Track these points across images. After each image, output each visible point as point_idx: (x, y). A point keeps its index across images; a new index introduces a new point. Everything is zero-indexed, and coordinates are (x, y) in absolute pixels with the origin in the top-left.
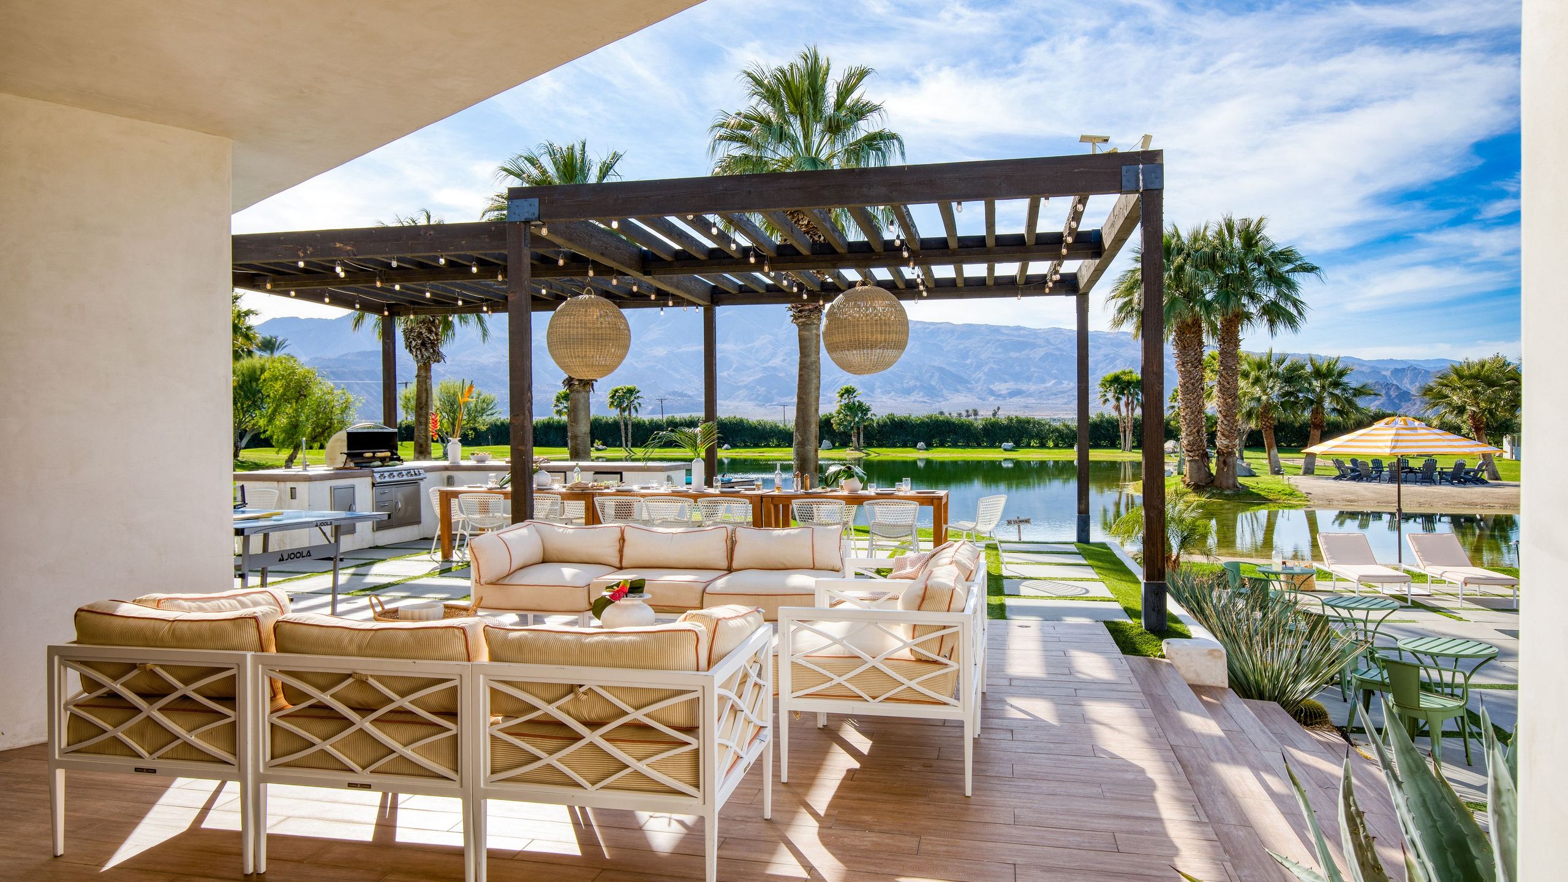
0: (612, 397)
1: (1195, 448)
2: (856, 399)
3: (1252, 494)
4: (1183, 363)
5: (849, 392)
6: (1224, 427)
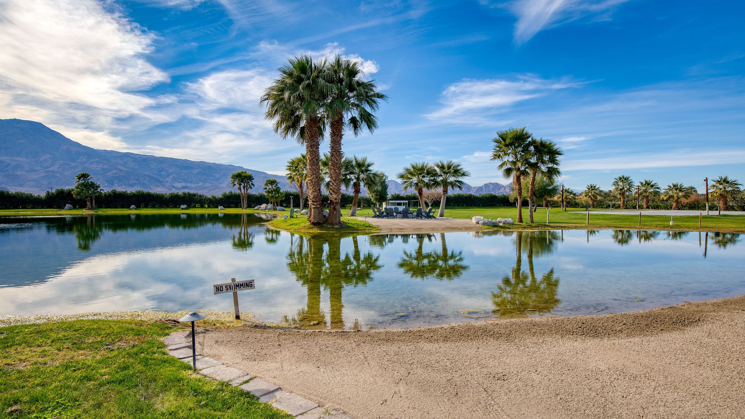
1: (317, 200)
2: (90, 181)
3: (349, 227)
4: (311, 146)
5: (84, 176)
6: (334, 187)
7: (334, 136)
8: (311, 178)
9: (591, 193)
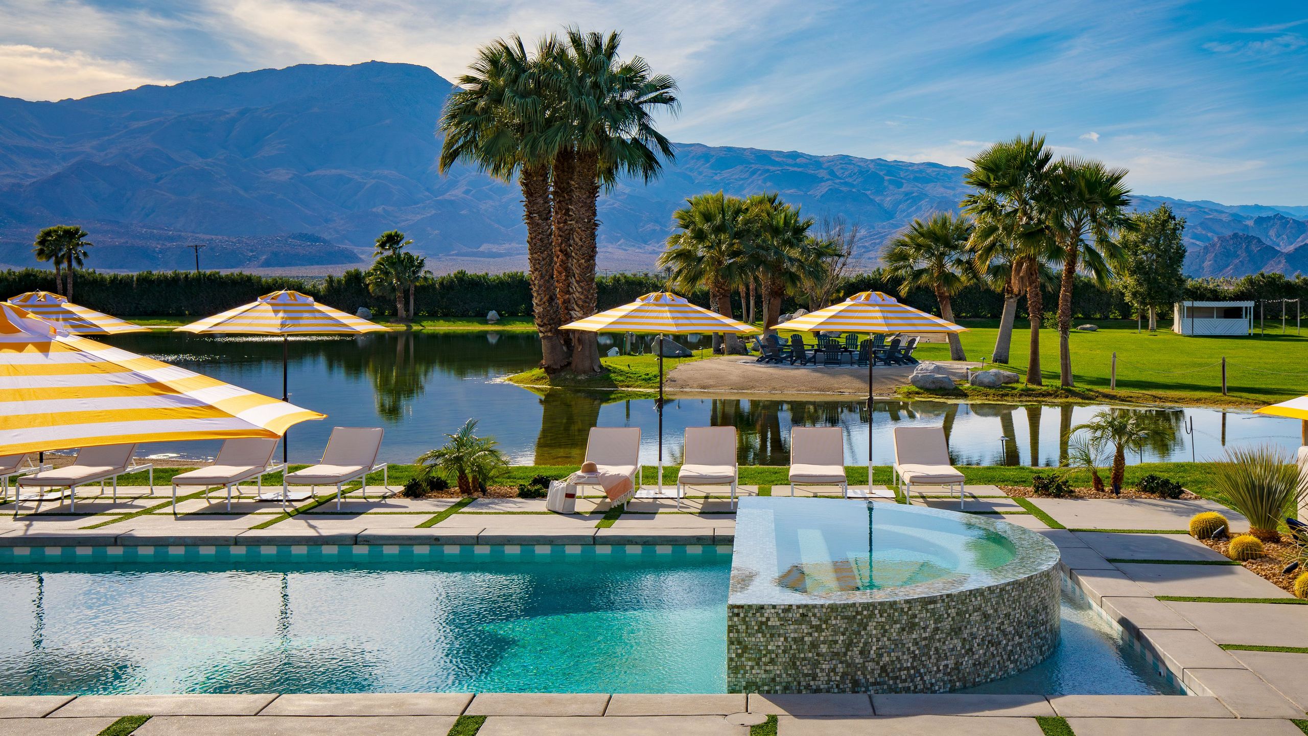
0: (42, 242)
2: (403, 251)
5: (392, 240)
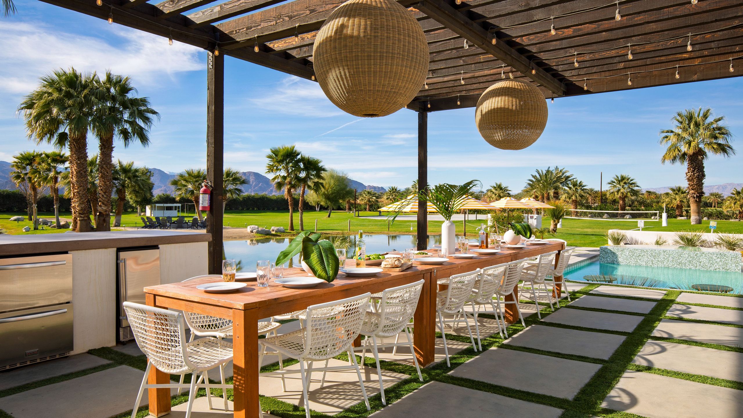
6: (104, 199)
7: (104, 148)
8: (78, 190)
9: (392, 196)
